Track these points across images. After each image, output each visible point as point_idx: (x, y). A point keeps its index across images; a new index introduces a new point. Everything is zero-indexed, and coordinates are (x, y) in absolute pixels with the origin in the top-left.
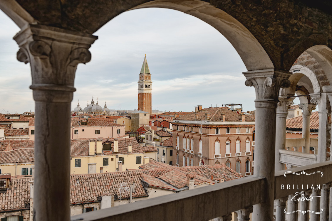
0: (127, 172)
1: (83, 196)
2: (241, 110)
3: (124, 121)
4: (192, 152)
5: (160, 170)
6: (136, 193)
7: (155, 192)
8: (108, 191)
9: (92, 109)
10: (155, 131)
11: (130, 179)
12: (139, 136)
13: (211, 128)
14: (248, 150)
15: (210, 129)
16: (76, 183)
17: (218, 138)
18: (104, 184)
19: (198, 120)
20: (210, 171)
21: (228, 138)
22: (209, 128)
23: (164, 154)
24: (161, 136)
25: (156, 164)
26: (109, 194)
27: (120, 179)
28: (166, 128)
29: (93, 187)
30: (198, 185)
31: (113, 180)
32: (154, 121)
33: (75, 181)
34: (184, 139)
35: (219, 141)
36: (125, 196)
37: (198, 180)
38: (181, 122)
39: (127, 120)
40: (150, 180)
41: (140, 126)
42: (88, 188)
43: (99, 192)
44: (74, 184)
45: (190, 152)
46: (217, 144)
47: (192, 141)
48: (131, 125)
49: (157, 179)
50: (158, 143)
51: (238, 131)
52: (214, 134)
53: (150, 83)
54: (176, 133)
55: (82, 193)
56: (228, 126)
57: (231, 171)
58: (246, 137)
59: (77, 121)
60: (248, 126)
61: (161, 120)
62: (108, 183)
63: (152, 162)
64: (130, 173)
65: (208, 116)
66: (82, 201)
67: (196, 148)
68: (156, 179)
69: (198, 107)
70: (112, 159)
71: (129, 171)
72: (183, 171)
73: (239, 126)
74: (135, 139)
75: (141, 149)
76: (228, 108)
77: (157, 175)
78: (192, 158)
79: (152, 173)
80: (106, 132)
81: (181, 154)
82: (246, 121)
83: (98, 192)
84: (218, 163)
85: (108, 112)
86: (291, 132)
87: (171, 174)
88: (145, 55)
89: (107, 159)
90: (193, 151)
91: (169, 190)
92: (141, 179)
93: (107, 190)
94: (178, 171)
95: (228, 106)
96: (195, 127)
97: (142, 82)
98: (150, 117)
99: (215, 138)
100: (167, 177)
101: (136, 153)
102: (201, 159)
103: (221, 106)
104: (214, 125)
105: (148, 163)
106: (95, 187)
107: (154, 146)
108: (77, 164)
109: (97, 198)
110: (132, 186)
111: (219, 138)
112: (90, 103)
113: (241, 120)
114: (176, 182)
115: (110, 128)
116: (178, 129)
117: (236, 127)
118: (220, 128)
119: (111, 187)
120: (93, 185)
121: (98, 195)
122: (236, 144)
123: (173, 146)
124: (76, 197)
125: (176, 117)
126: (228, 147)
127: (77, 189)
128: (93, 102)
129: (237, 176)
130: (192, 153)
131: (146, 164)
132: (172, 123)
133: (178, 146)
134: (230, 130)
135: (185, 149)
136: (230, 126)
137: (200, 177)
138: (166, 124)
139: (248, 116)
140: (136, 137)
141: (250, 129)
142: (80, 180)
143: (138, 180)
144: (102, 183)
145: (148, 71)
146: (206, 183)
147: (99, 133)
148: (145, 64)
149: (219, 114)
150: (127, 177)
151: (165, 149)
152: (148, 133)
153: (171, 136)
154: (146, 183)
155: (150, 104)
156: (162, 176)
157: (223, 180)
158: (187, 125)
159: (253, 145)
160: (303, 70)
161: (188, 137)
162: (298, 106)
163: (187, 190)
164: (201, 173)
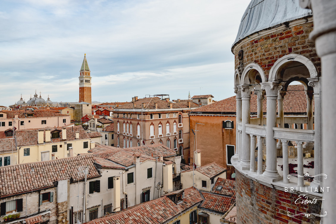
1: (39, 183)
2: (169, 99)
3: (68, 112)
4: (131, 135)
5: (108, 152)
6: (90, 175)
7: (107, 172)
8: (63, 176)
9: (35, 102)
10: (98, 119)
11: (83, 162)
12: (84, 124)
13: (147, 114)
14: (175, 131)
15: (146, 115)
16: (31, 171)
17: (153, 122)
18: (59, 170)
19: (135, 108)
20: (150, 150)
21: (160, 122)
23: (106, 138)
24: (103, 123)
26: (65, 178)
27: (74, 164)
28: (107, 116)
29: (48, 173)
30: (143, 162)
31: (68, 165)
32: (95, 111)
33: (30, 169)
34: (124, 125)
35: (153, 125)
36: (81, 178)
37: (143, 158)
38: (120, 110)
39: (71, 111)
40: (102, 162)
41: (84, 115)
42: (44, 175)
43: (55, 177)
44: (28, 172)
45: (129, 135)
46: (152, 127)
47: (131, 126)
48: (75, 114)
49: (107, 160)
50: (101, 129)
51: (167, 116)
52: (149, 119)
53: (90, 79)
54: (117, 120)
55: (38, 180)
56: (160, 113)
57: (167, 148)
58: (174, 121)
59: (23, 113)
60: (175, 112)
61: (102, 109)
62: (63, 168)
64: (83, 157)
65: (144, 105)
66: (38, 187)
67: (135, 131)
69: (135, 98)
70: (61, 146)
72: (129, 152)
73: (168, 112)
74: (81, 127)
75: (87, 135)
77: (106, 156)
78: (131, 140)
79: (102, 156)
80: (53, 122)
81: (121, 137)
82: (173, 108)
83: (53, 177)
84: (152, 143)
85: (51, 104)
86: (210, 115)
87: (119, 155)
88: (85, 54)
89: (56, 146)
91: (119, 169)
92: (94, 162)
93: (63, 174)
94: (124, 152)
95: (159, 97)
96: (133, 114)
97: (83, 78)
98: (93, 108)
99: (150, 123)
100: (115, 158)
101: (83, 139)
102: (142, 141)
103: (153, 97)
104: (149, 112)
105: (95, 148)
106: (50, 173)
107: (99, 132)
108: (26, 153)
109: (53, 183)
112: (33, 97)
113: (169, 108)
114: (124, 161)
115: (56, 118)
116: (118, 117)
117: (166, 113)
118: (154, 114)
119: (66, 171)
120: (48, 171)
121: (54, 180)
122: (167, 126)
123: (114, 130)
124: (32, 184)
125: (116, 107)
126: (160, 129)
127: (32, 177)
128: (36, 96)
130: (131, 136)
132: (113, 112)
133: (118, 130)
134: (162, 115)
135: (125, 133)
136: (161, 112)
137: (144, 156)
138: (107, 113)
139: (174, 104)
140: (82, 125)
141: (176, 114)
142: (35, 168)
143: (91, 163)
144: (57, 169)
145: (88, 68)
146: (149, 160)
147: (46, 124)
148: (85, 62)
149: (153, 103)
150: (80, 161)
151: (107, 134)
152: (92, 121)
153: (112, 123)
154: (98, 165)
155: (90, 96)
156: (110, 157)
157: (163, 156)
158: (126, 113)
159: (179, 127)
160: (298, 58)
161: (127, 122)
162: (210, 95)
163: (134, 167)
164: (143, 152)
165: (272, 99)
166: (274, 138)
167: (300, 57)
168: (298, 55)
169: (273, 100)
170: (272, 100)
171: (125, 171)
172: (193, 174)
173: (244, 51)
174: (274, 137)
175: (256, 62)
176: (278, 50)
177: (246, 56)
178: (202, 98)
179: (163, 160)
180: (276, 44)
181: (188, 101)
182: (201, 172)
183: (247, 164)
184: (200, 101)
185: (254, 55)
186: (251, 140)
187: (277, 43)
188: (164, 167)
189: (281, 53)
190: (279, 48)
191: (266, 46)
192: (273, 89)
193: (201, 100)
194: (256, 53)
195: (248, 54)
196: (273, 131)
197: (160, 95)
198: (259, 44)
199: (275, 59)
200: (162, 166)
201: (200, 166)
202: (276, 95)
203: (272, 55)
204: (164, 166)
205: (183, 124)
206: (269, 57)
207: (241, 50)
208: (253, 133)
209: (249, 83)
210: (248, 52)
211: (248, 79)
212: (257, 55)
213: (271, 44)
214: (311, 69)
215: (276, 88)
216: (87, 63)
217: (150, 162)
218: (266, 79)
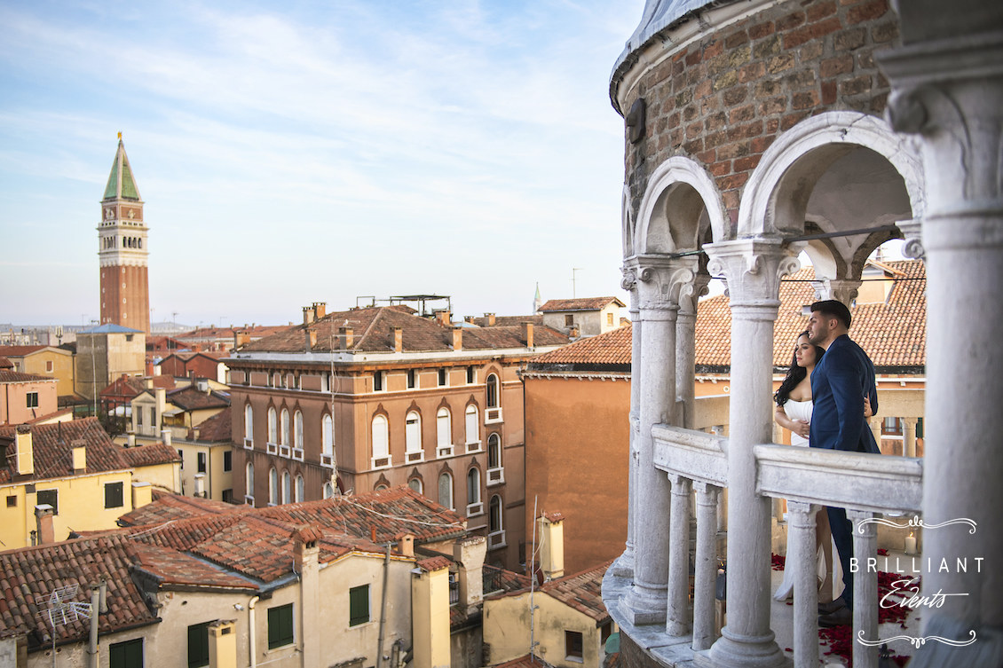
0: (75, 545)
2: (449, 312)
3: (49, 364)
4: (298, 454)
5: (195, 524)
6: (112, 618)
7: (185, 603)
10: (167, 391)
11: (86, 568)
12: (111, 413)
13: (359, 373)
14: (473, 436)
15: (355, 378)
17: (383, 403)
19: (314, 349)
20: (365, 514)
21: (414, 403)
22: (355, 374)
23: (202, 468)
24: (188, 408)
25: (180, 504)
26: (6, 633)
27: (46, 573)
28: (205, 379)
30: (331, 563)
31: (22, 579)
32: (160, 359)
34: (272, 415)
35: (386, 414)
36: (72, 632)
37: (330, 548)
38: (256, 357)
39: (64, 362)
40: (162, 564)
41: (114, 377)
45: (291, 456)
46: (380, 424)
47: (298, 419)
48: (78, 374)
49: (188, 558)
50: (182, 433)
51: (442, 380)
52: (369, 394)
53: (141, 232)
54: (244, 395)
56: (413, 366)
57: (432, 507)
58: (467, 397)
60: (471, 363)
61: (185, 354)
63: (165, 499)
64: (85, 547)
65: (350, 337)
67: (313, 438)
68: (184, 557)
69: (315, 308)
70: (11, 501)
71: (81, 537)
72: (277, 523)
73: (444, 364)
74: (98, 423)
75: (119, 456)
76: (408, 308)
77: (186, 541)
78: (300, 475)
79: (169, 539)
81: (261, 463)
82: (466, 346)
84: (383, 482)
86: (603, 375)
87: (237, 535)
88: (120, 134)
90: (302, 451)
91: (233, 591)
92: (131, 565)
94: (261, 522)
96: (307, 372)
97: (113, 228)
98: (149, 347)
99: (373, 406)
100: (223, 546)
101: (102, 470)
102: (334, 477)
103: (388, 304)
104: (368, 364)
105: (149, 505)
107: (169, 443)
110: (97, 593)
111: (386, 405)
113: (450, 347)
114: (256, 559)
116: (247, 383)
117: (437, 369)
118: (387, 372)
119: (13, 604)
122: (438, 420)
123: (234, 436)
125: (238, 343)
126: (413, 432)
129: (451, 520)
130: (297, 459)
131: (144, 508)
132: (227, 363)
133: (249, 436)
134: (419, 377)
135: (276, 445)
136: (418, 366)
137: (336, 537)
138: (206, 367)
139: (469, 332)
140: (100, 417)
141: (477, 371)
143: (117, 567)
145: (133, 188)
146: (357, 553)
148: (121, 166)
149: (384, 329)
150: (74, 561)
151: (205, 450)
152: (144, 401)
153: (225, 406)
154: (148, 576)
155: (144, 301)
156: (202, 546)
157: (412, 538)
158: (278, 367)
159: (488, 421)
160: (864, 128)
161: (284, 405)
162: (609, 299)
163: (295, 582)
164: (338, 522)
165: (755, 316)
166: (758, 490)
167: (868, 124)
168: (860, 115)
169: (758, 320)
170: (752, 320)
171: (257, 598)
172: (530, 607)
173: (649, 103)
174: (759, 487)
175: (691, 150)
176: (777, 93)
177: (655, 126)
178: (579, 311)
179: (411, 553)
180: (772, 66)
181: (523, 322)
182: (560, 597)
183: (656, 602)
184: (570, 321)
185: (682, 117)
186: (673, 497)
187: (776, 61)
188: (418, 583)
189: (789, 108)
190: (784, 86)
191: (731, 74)
192: (758, 271)
193: (575, 315)
194: (691, 112)
195: (661, 115)
196: (757, 461)
197: (413, 298)
198: (703, 66)
199: (764, 135)
200: (408, 576)
201: (561, 574)
202: (772, 301)
203: (754, 116)
204: (418, 576)
205: (503, 411)
206: (743, 128)
207: (639, 97)
208: (678, 468)
209: (668, 246)
210: (662, 107)
211: (667, 228)
212: (696, 120)
213: (751, 68)
214: (915, 180)
215: (769, 267)
216: (129, 170)
217: (361, 560)
218: (728, 227)
